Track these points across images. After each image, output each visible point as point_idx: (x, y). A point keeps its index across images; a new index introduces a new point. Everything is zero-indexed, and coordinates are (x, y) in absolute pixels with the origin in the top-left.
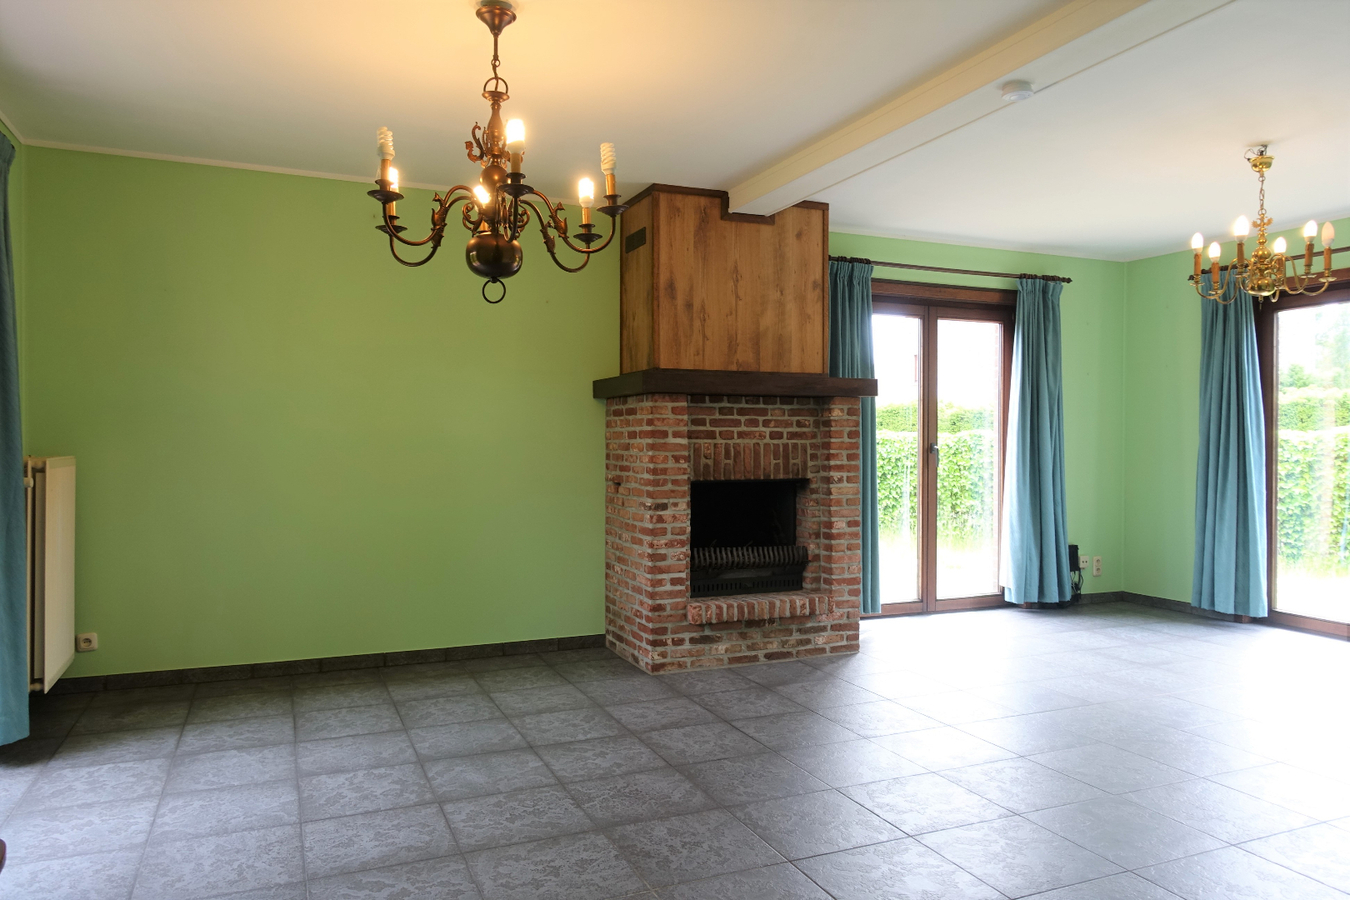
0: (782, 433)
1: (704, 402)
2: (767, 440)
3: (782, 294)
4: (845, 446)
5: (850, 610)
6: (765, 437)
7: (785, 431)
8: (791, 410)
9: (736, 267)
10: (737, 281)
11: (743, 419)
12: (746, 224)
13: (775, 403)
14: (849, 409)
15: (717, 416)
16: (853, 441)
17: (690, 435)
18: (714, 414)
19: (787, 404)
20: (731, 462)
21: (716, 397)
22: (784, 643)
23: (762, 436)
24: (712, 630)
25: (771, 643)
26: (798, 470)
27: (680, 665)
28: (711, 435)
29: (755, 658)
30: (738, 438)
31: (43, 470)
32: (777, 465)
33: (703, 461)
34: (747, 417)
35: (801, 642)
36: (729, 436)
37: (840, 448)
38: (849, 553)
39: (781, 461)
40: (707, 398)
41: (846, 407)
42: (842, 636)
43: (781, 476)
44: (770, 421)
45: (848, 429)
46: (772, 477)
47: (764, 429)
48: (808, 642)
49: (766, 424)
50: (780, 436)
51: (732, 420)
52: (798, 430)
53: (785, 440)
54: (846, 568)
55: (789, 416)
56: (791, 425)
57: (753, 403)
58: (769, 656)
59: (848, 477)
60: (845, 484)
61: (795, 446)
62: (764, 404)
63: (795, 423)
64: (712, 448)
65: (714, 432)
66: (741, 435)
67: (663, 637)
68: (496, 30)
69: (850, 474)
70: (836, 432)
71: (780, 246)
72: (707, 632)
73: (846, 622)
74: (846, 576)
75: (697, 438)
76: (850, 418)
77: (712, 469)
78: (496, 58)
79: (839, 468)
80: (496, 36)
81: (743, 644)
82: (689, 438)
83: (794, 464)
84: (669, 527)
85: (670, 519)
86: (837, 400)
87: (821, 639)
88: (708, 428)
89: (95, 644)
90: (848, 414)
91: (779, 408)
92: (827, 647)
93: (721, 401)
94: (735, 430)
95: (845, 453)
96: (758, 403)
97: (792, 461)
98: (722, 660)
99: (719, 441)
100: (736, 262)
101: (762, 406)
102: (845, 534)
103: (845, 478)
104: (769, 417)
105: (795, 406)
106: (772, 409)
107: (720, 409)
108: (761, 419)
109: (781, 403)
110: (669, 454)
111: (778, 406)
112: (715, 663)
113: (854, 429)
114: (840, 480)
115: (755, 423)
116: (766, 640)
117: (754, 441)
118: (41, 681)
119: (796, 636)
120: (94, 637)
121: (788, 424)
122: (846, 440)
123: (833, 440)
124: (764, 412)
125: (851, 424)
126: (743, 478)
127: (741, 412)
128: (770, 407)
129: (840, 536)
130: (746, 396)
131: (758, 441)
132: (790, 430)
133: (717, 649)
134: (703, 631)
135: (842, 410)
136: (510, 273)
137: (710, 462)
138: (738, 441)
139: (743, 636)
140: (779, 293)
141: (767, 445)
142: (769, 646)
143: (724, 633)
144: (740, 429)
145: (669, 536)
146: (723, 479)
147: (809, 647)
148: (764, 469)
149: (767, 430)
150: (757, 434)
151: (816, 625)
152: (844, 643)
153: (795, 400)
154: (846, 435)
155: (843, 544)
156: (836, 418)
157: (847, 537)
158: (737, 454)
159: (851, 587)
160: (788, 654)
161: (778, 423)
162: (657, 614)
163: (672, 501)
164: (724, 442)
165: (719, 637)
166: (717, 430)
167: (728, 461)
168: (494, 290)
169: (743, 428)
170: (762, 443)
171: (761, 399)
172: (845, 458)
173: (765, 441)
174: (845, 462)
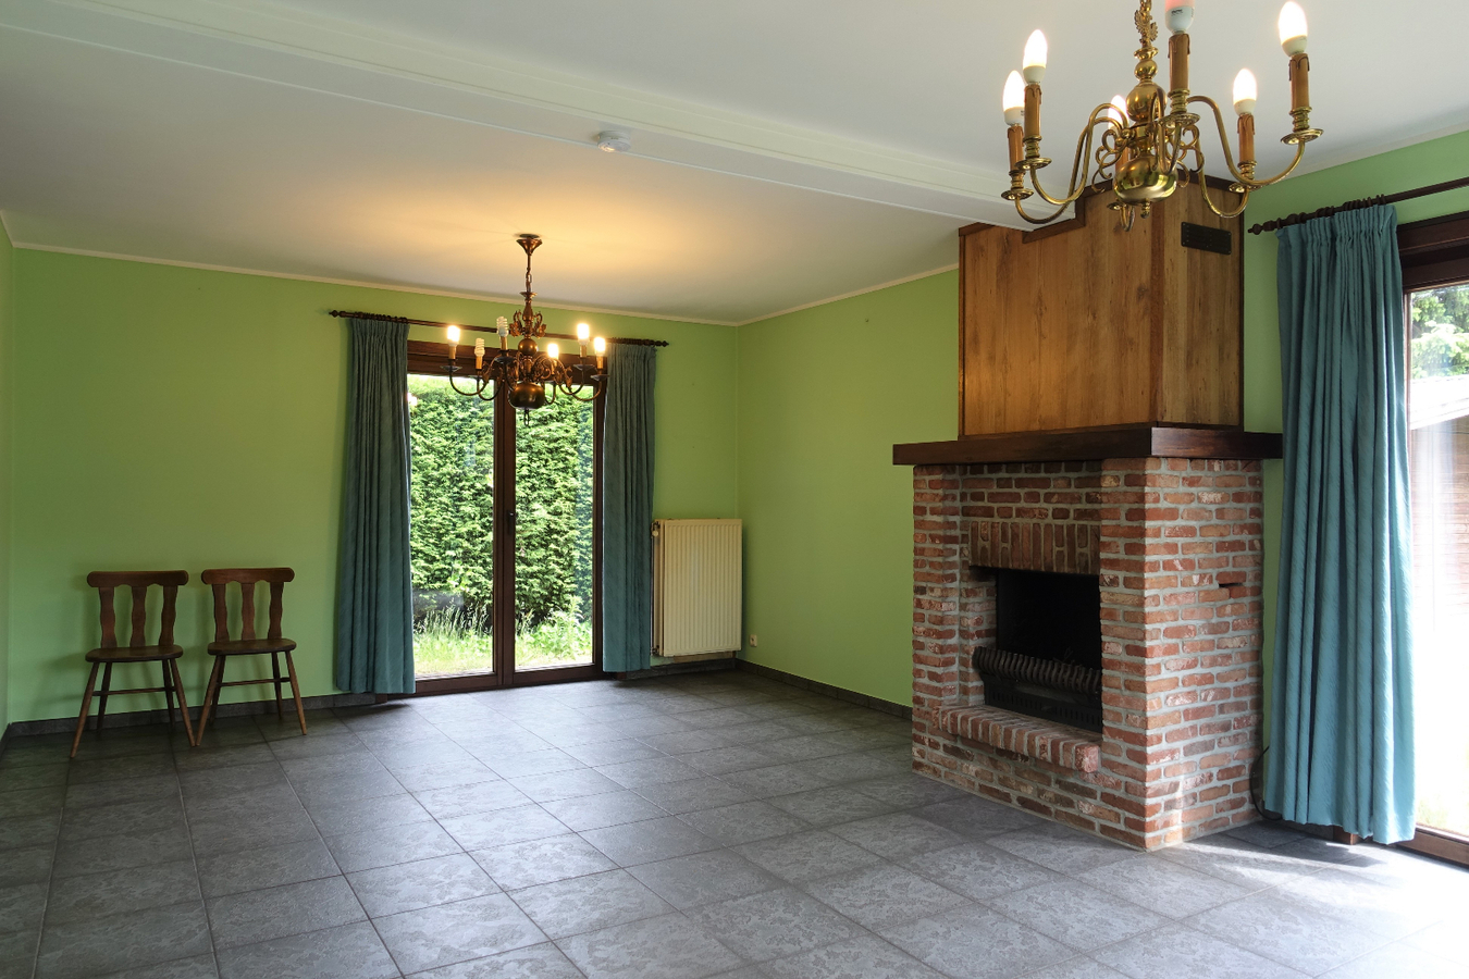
0: (1068, 511)
1: (982, 472)
2: (1049, 520)
3: (1094, 318)
4: (1121, 531)
5: (1130, 780)
6: (1047, 516)
7: (1072, 508)
8: (1079, 478)
9: (1040, 298)
10: (1041, 314)
11: (1022, 492)
12: (1051, 239)
13: (1059, 471)
14: (1127, 476)
15: (995, 489)
16: (1135, 524)
17: (966, 512)
18: (991, 487)
19: (1073, 471)
20: (1008, 545)
21: (994, 466)
22: (1040, 792)
23: (1043, 515)
24: (963, 743)
25: (1026, 785)
26: (1087, 562)
27: (935, 771)
28: (988, 512)
29: (1007, 797)
30: (1017, 516)
31: (662, 528)
32: (1060, 553)
33: (981, 543)
34: (1027, 490)
35: (1059, 800)
36: (1006, 513)
37: (1113, 535)
38: (1127, 693)
39: (1065, 549)
40: (986, 468)
41: (1122, 474)
42: (1117, 815)
43: (1066, 569)
44: (1054, 494)
45: (1127, 506)
46: (1055, 570)
47: (1045, 505)
48: (1070, 803)
49: (1048, 497)
50: (1063, 514)
51: (1011, 494)
52: (1089, 506)
53: (1070, 521)
54: (1124, 716)
55: (1076, 487)
56: (1079, 500)
57: (1033, 472)
58: (1024, 802)
59: (1125, 578)
60: (1121, 588)
61: (1083, 529)
62: (1046, 472)
63: (1084, 498)
64: (989, 529)
65: (991, 509)
66: (1020, 513)
67: (922, 735)
68: (529, 252)
69: (1129, 574)
70: (1108, 510)
71: (1093, 252)
72: (959, 745)
73: (1124, 796)
74: (1123, 726)
75: (974, 515)
76: (1129, 489)
77: (989, 553)
79: (1113, 564)
80: (529, 255)
81: (997, 774)
82: (964, 515)
83: (1081, 554)
84: (927, 613)
85: (927, 605)
86: (1108, 463)
87: (1086, 806)
88: (985, 503)
89: (756, 643)
90: (1127, 483)
91: (1064, 478)
92: (1097, 822)
93: (999, 470)
94: (1014, 506)
95: (1121, 542)
96: (1038, 471)
97: (1078, 550)
98: (973, 784)
99: (997, 519)
100: (1040, 291)
101: (1043, 475)
102: (1120, 663)
103: (1121, 580)
104: (1051, 490)
105: (1083, 474)
106: (1055, 479)
107: (999, 480)
108: (1042, 492)
109: (1067, 471)
110: (927, 533)
111: (1063, 474)
112: (966, 785)
113: (1136, 506)
114: (1114, 582)
115: (1034, 497)
116: (1020, 779)
117: (1035, 520)
119: (1054, 789)
120: (755, 637)
121: (1076, 499)
122: (1124, 522)
123: (1105, 522)
124: (1045, 483)
125: (1132, 499)
126: (1022, 568)
127: (1020, 483)
128: (1053, 475)
129: (1114, 664)
130: (1026, 463)
131: (1039, 521)
132: (1078, 506)
133: (968, 768)
134: (956, 741)
135: (1117, 479)
137: (987, 545)
138: (1017, 520)
139: (994, 763)
140: (1091, 317)
141: (1048, 526)
142: (1023, 789)
143: (975, 752)
144: (1019, 505)
145: (927, 624)
146: (1000, 566)
147: (1071, 811)
148: (1045, 559)
149: (1050, 507)
150: (1037, 512)
151: (1080, 783)
152: (1121, 827)
153: (1084, 464)
154: (1123, 516)
155: (1118, 678)
156: (1109, 490)
157: (1123, 668)
158: (1015, 536)
159: (1131, 746)
160: (1044, 810)
161: (1063, 498)
162: (917, 706)
163: (929, 585)
164: (1001, 520)
165: (969, 755)
166: (995, 506)
167: (1005, 545)
169: (1023, 504)
170: (1042, 523)
171: (1043, 466)
172: (1122, 549)
173: (1047, 521)
174: (1122, 555)
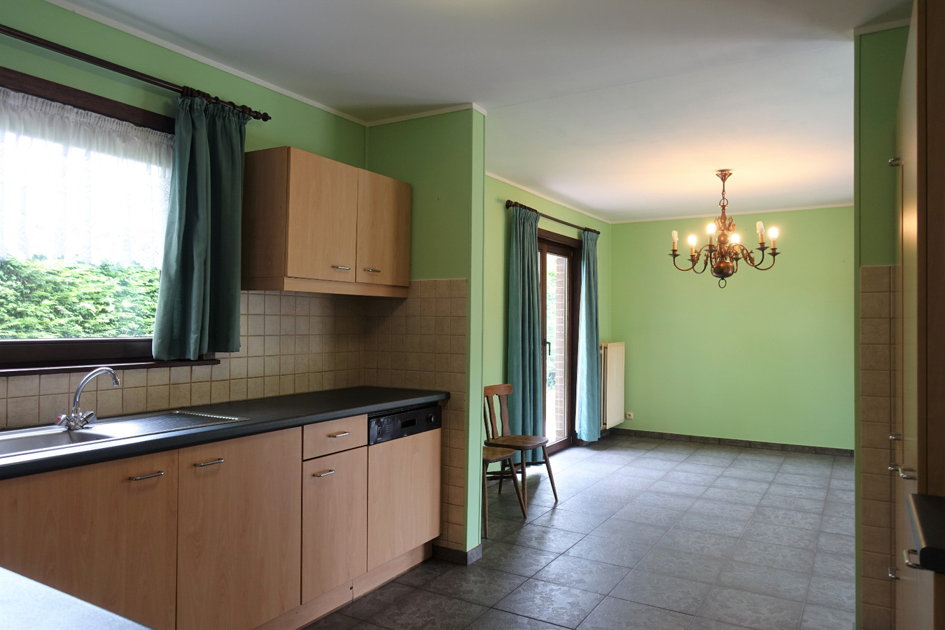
31: (607, 348)
68: (724, 180)
78: (724, 191)
80: (724, 182)
89: (632, 417)
118: (606, 424)
120: (632, 414)
136: (729, 275)
168: (722, 282)
